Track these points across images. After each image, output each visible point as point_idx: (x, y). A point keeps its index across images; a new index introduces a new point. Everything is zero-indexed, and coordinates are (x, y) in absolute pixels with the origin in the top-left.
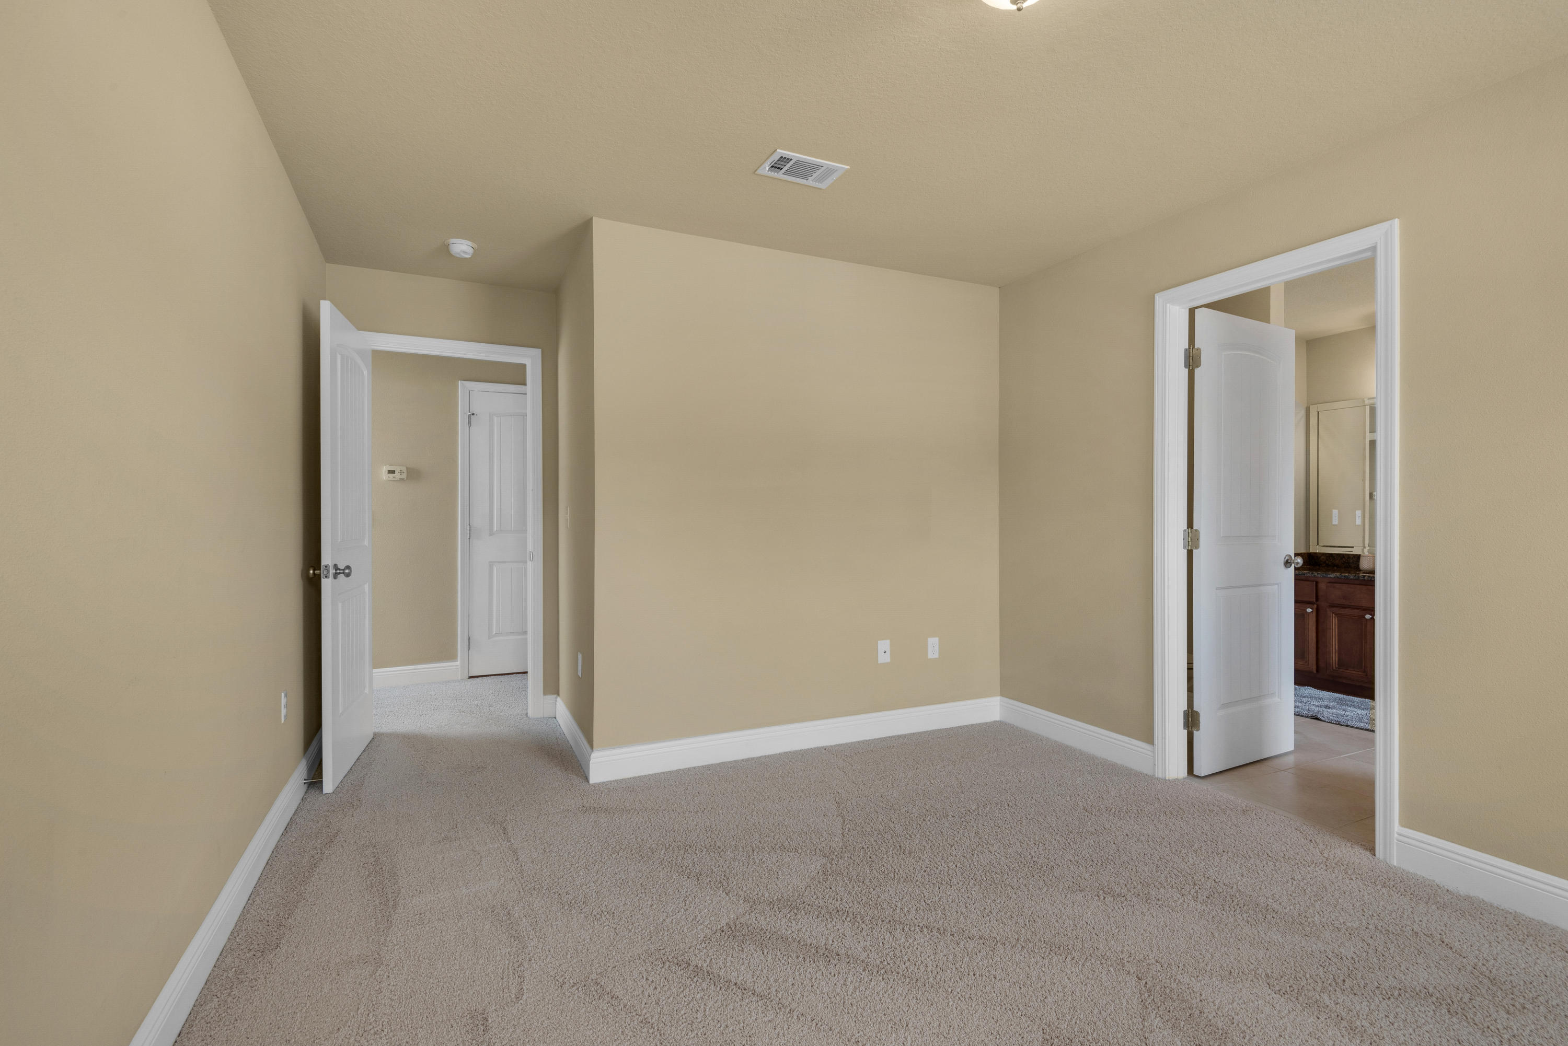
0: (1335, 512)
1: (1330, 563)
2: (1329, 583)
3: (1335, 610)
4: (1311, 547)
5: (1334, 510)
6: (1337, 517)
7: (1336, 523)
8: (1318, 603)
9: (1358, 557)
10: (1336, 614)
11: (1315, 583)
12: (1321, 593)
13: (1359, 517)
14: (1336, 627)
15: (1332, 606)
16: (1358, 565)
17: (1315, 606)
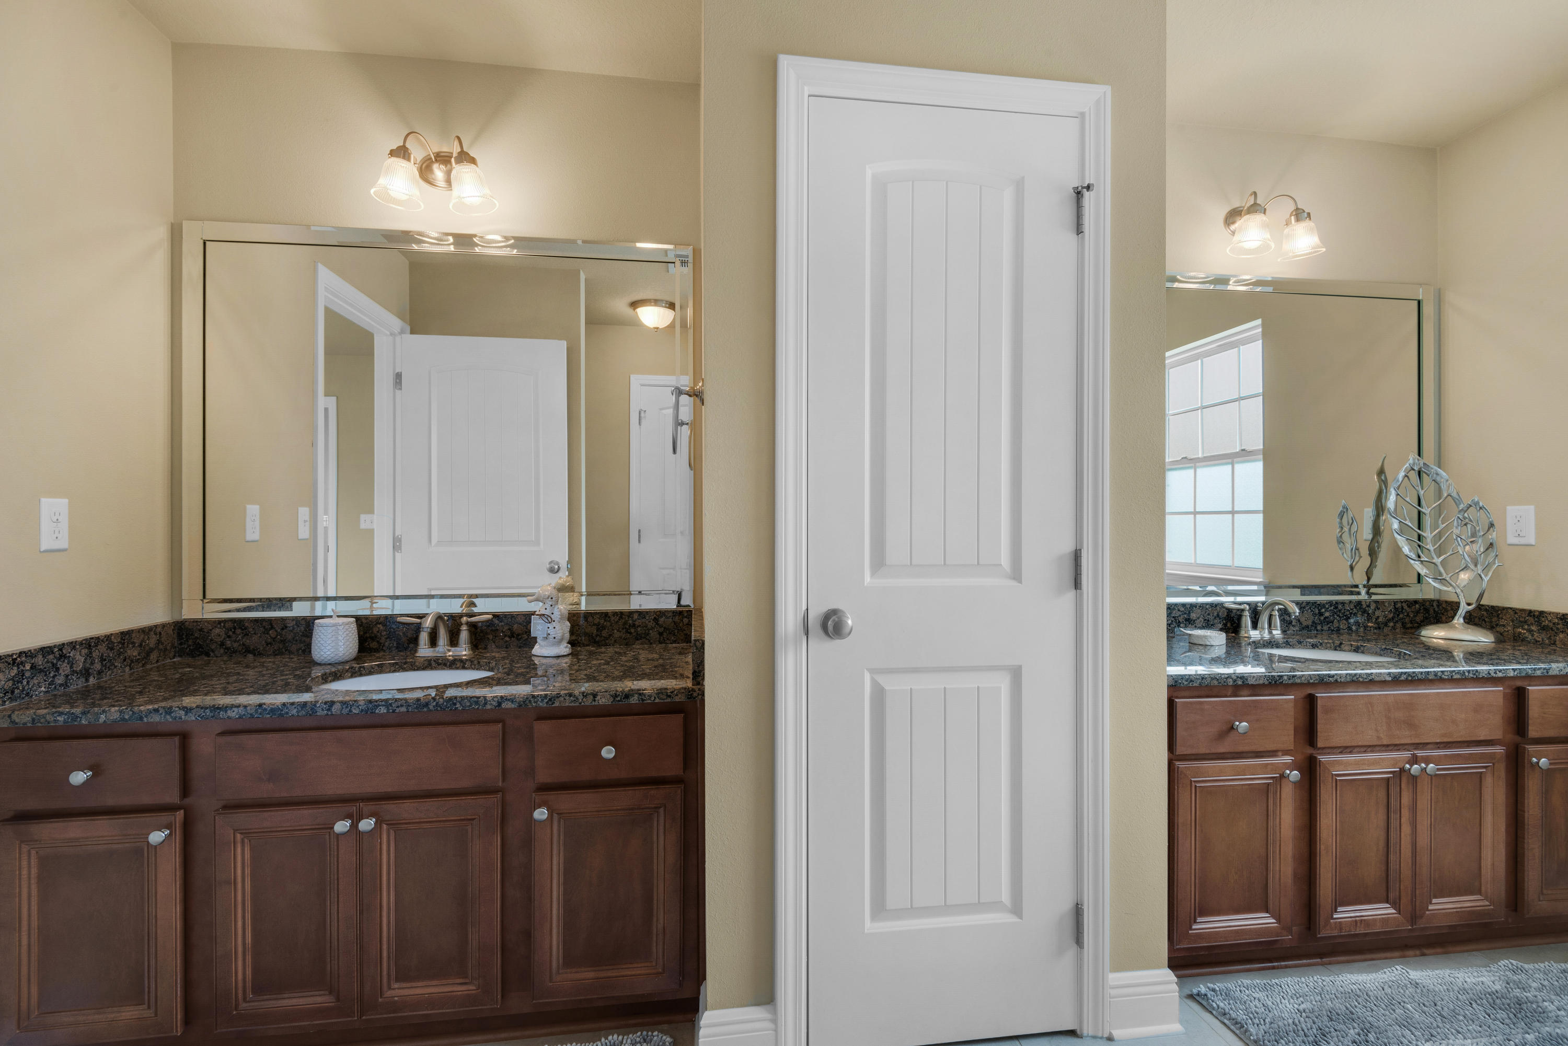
0: (253, 510)
1: (235, 645)
2: (223, 734)
3: (243, 818)
4: (185, 604)
5: (248, 507)
6: (257, 523)
7: (256, 536)
8: (187, 801)
9: (307, 625)
10: (246, 833)
11: (177, 739)
12: (198, 771)
13: (305, 521)
14: (248, 871)
15: (231, 807)
16: (308, 647)
17: (180, 814)
